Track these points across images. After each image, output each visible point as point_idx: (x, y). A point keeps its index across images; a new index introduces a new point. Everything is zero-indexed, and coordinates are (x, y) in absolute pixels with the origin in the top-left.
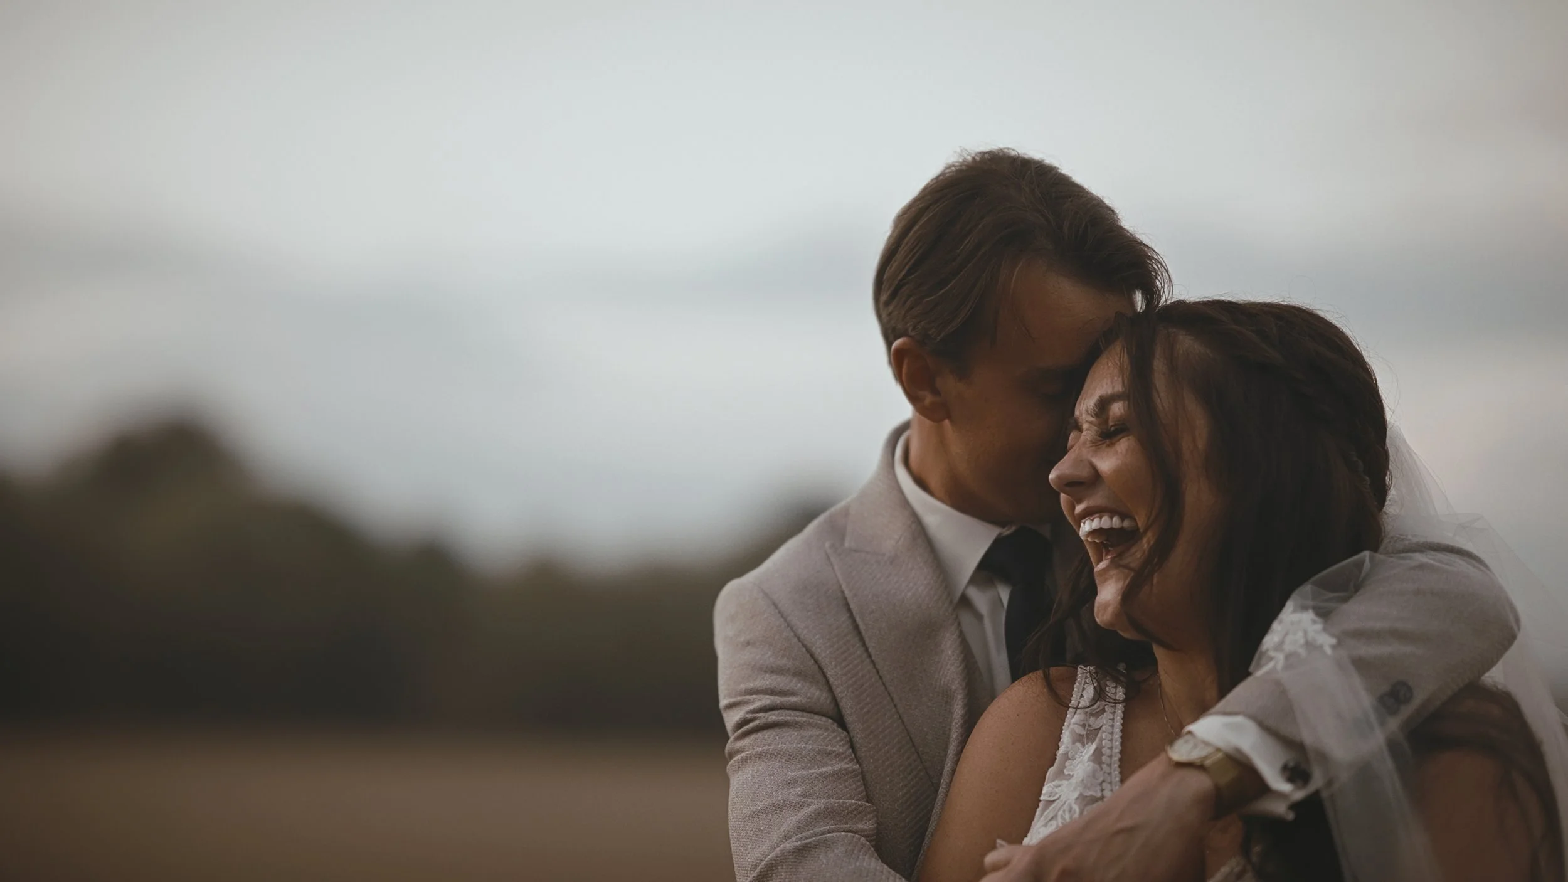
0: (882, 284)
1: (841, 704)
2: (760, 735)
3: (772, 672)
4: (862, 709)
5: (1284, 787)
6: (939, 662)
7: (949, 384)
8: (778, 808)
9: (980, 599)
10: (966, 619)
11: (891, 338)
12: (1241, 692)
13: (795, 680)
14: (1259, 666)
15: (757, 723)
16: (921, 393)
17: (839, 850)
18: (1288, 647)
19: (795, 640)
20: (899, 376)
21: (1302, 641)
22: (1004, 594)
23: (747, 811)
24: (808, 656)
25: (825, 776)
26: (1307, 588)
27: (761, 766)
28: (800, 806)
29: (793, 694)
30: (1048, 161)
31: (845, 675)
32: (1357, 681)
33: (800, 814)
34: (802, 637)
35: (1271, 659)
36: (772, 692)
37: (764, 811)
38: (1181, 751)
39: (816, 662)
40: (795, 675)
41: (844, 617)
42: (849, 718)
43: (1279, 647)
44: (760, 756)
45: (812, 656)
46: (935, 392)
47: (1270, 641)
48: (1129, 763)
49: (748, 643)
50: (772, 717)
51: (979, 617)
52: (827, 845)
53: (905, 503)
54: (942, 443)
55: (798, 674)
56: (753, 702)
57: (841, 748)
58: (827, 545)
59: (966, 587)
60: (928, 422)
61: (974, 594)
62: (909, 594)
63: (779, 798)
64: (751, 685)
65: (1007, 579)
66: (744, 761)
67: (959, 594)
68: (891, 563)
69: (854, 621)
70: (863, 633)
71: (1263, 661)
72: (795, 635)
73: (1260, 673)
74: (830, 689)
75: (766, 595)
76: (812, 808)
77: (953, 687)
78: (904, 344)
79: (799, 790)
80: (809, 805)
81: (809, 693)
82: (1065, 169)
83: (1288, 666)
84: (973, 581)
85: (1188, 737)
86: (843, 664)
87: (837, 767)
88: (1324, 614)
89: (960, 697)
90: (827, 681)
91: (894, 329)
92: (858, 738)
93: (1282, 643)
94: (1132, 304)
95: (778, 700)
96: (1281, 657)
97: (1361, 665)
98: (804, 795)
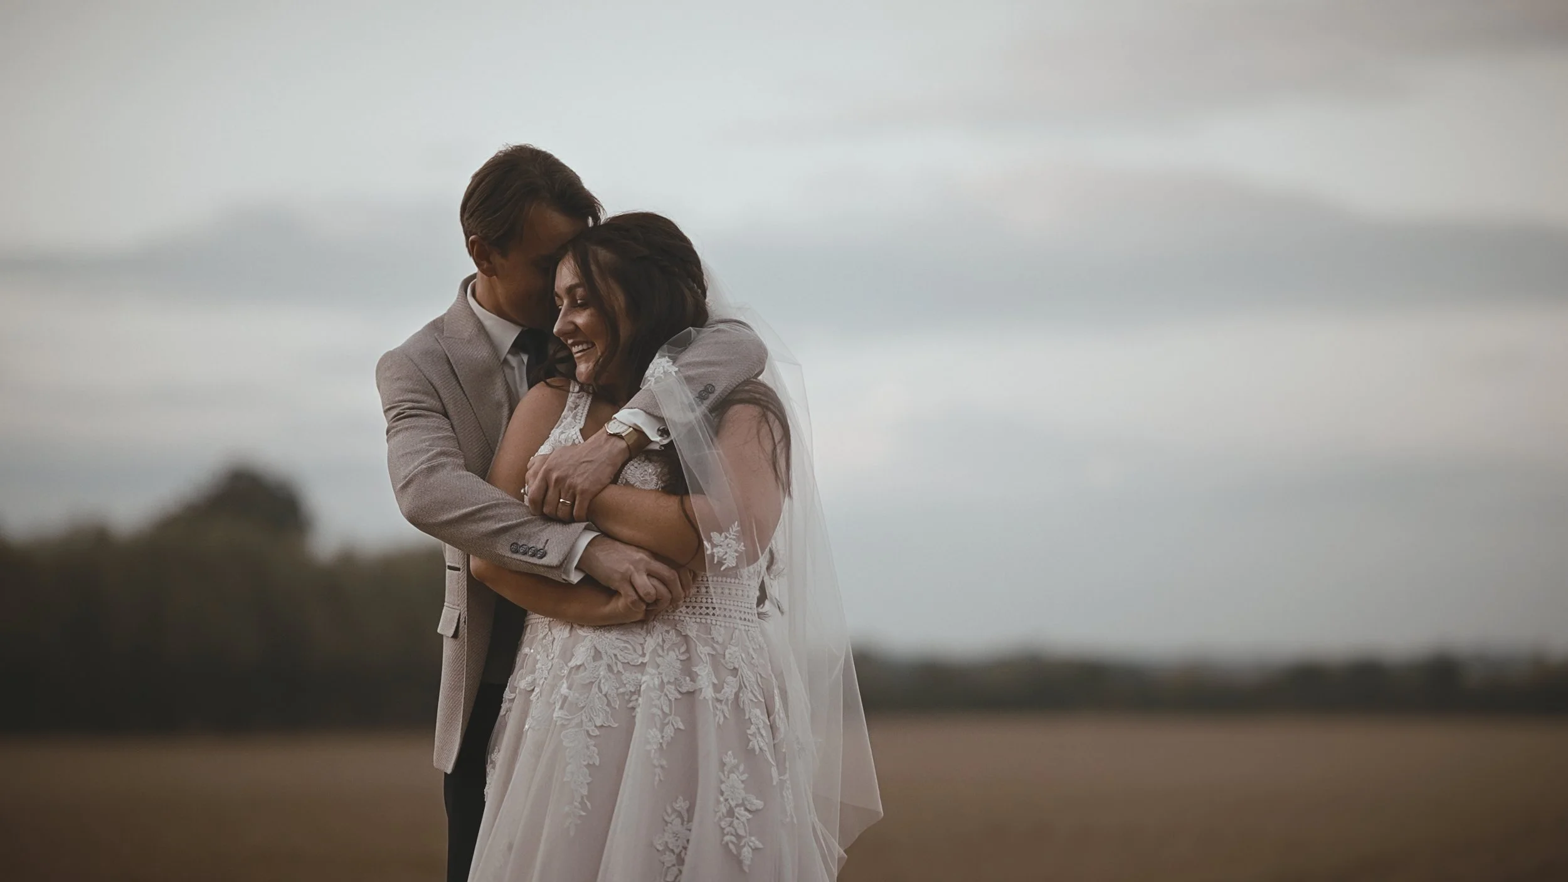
0: (465, 210)
1: (446, 407)
2: (407, 420)
3: (412, 392)
4: (457, 409)
5: (658, 439)
6: (494, 389)
7: (497, 260)
8: (417, 452)
9: (513, 361)
10: (507, 371)
11: (469, 235)
12: (637, 398)
13: (423, 396)
14: (644, 384)
15: (405, 414)
16: (482, 262)
17: (449, 468)
18: (656, 375)
19: (423, 377)
20: (471, 253)
21: (662, 371)
22: (525, 358)
23: (400, 453)
24: (430, 385)
25: (439, 438)
26: (665, 346)
27: (407, 434)
28: (428, 451)
29: (423, 402)
30: (549, 152)
31: (449, 393)
32: (686, 388)
33: (429, 455)
34: (426, 375)
35: (649, 381)
36: (413, 401)
37: (410, 453)
38: (612, 428)
39: (434, 387)
40: (423, 393)
41: (447, 366)
42: (451, 412)
43: (652, 376)
44: (407, 429)
45: (432, 384)
46: (489, 262)
47: (648, 372)
48: (585, 433)
49: (398, 379)
50: (413, 412)
51: (513, 368)
52: (443, 466)
53: (473, 314)
54: (491, 288)
55: (426, 393)
56: (403, 406)
57: (448, 427)
58: (436, 334)
59: (507, 354)
60: (485, 276)
61: (510, 357)
62: (479, 357)
63: (418, 447)
64: (401, 398)
65: (525, 352)
66: (398, 432)
67: (502, 359)
68: (468, 343)
69: (452, 368)
70: (458, 374)
71: (646, 381)
72: (423, 374)
73: (644, 387)
74: (441, 400)
75: (406, 356)
76: (434, 451)
77: (503, 401)
78: (475, 238)
79: (427, 444)
80: (433, 450)
81: (430, 402)
82: (557, 156)
83: (656, 382)
84: (509, 352)
85: (615, 420)
86: (448, 388)
87: (445, 434)
88: (674, 360)
89: (506, 405)
90: (439, 397)
91: (470, 232)
92: (455, 423)
93: (654, 373)
94: (587, 224)
95: (416, 405)
96: (653, 379)
97: (689, 380)
98: (430, 446)
